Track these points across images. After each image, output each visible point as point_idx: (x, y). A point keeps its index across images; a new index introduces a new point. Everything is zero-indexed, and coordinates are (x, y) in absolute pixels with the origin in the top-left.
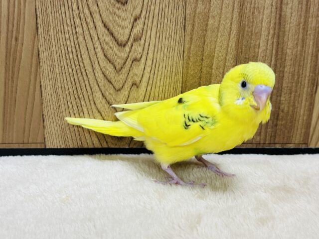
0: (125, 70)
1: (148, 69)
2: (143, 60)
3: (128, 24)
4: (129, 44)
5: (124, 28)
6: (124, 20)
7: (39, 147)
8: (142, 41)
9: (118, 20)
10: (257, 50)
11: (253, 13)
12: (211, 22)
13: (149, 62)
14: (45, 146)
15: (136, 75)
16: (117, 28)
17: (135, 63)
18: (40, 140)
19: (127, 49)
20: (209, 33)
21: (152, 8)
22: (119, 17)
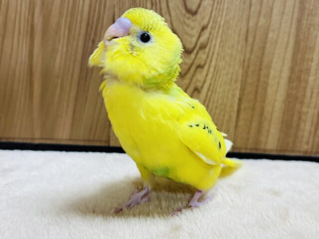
0: (189, 76)
1: (210, 76)
2: (206, 67)
3: (195, 33)
4: (195, 51)
5: (191, 36)
6: (192, 29)
7: (103, 144)
8: (207, 50)
9: (187, 29)
10: (310, 63)
11: (309, 29)
12: (270, 35)
13: (212, 69)
14: (109, 144)
15: (199, 81)
16: (186, 36)
17: (199, 70)
18: (104, 138)
19: (193, 56)
20: (268, 45)
21: (219, 19)
22: (188, 26)
